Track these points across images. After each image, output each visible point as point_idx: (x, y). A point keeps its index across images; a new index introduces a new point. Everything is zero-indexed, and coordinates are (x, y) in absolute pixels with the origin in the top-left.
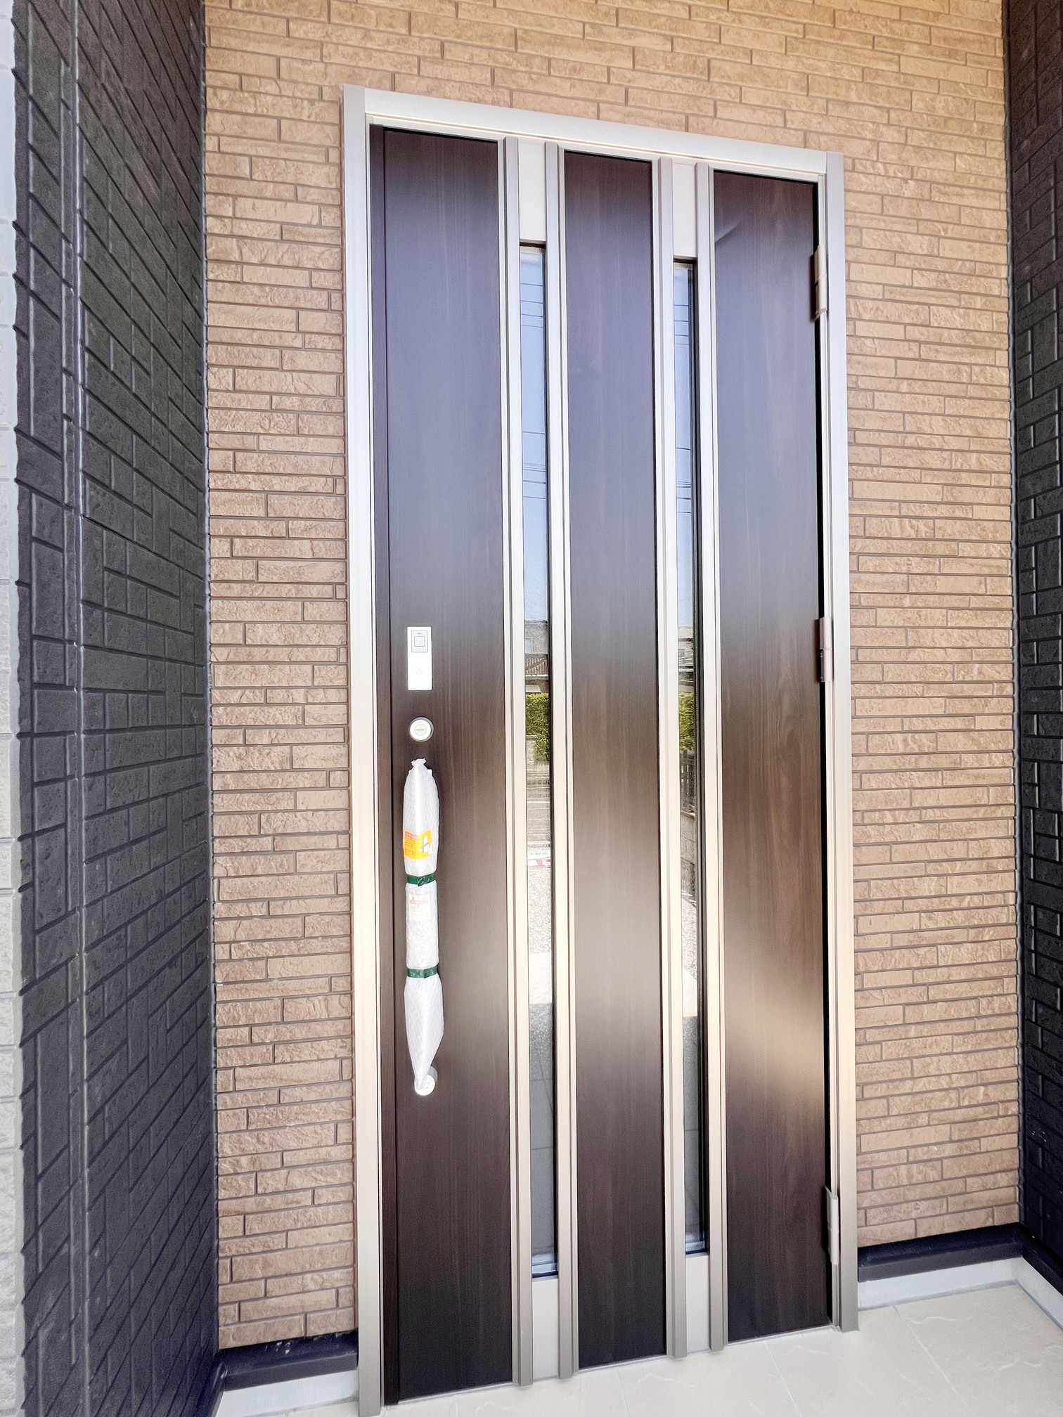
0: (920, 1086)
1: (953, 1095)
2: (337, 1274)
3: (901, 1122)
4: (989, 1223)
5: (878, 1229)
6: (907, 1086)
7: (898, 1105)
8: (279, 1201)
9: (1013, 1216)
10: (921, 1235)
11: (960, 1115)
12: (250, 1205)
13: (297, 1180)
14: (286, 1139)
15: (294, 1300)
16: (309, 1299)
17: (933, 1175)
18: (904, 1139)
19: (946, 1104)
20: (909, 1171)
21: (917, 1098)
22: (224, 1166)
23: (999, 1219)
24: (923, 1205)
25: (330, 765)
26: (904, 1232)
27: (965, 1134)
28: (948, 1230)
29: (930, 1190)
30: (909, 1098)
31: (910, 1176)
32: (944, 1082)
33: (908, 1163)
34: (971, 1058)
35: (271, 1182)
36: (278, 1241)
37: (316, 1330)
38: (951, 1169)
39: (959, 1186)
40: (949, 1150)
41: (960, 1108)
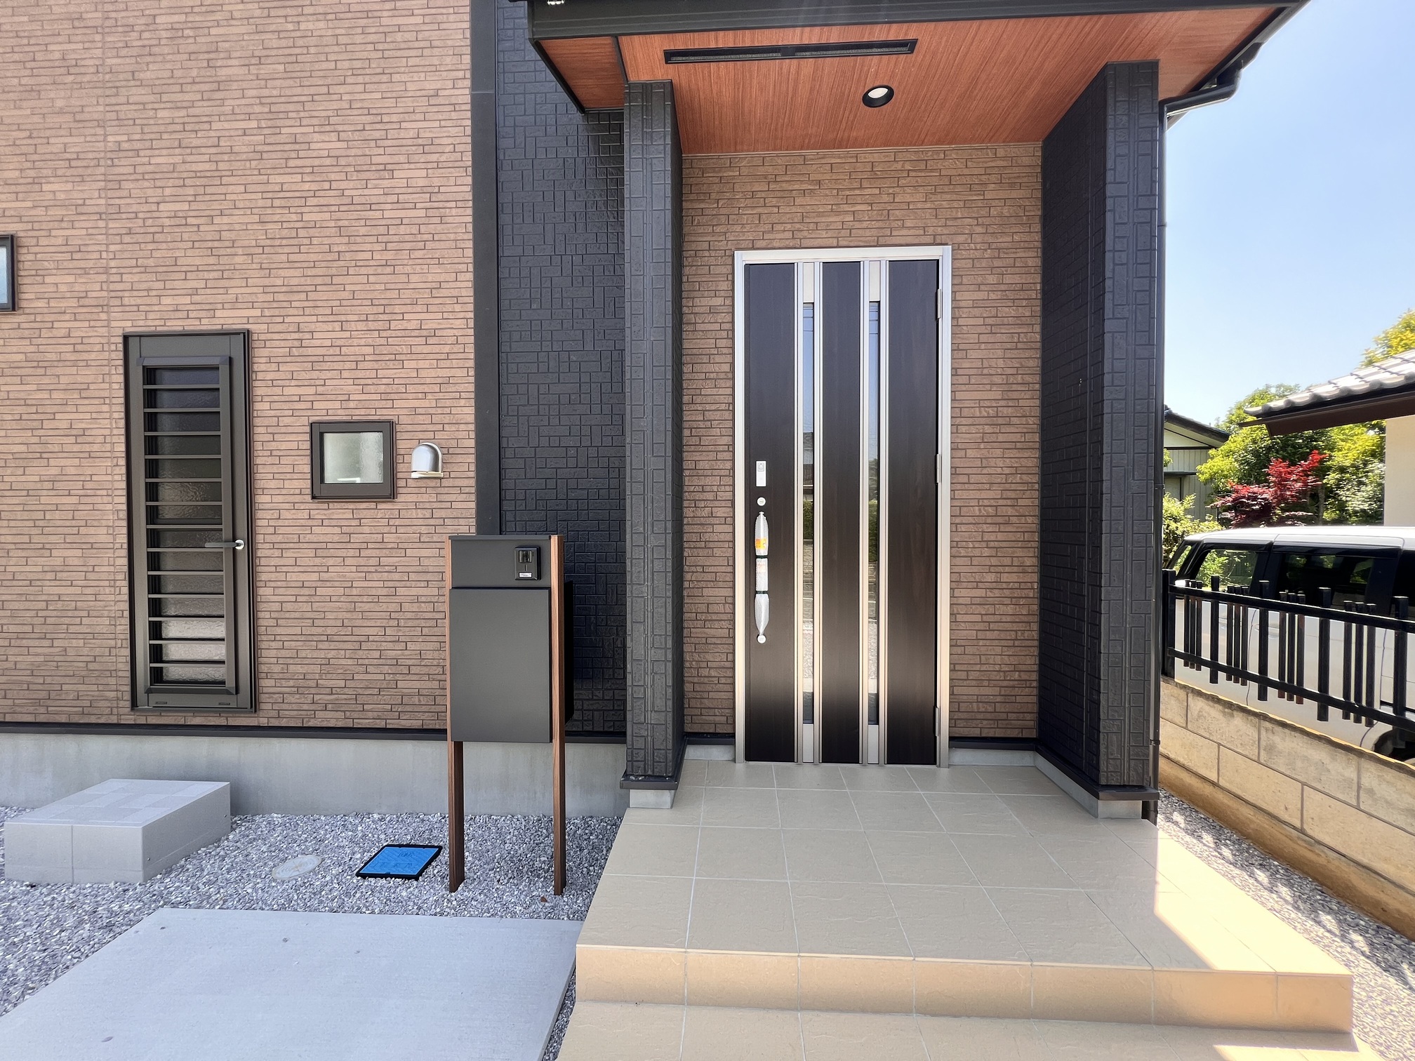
0: (984, 668)
1: (1002, 674)
2: (727, 711)
3: (974, 683)
4: (1020, 736)
5: (961, 729)
6: (978, 667)
7: (972, 675)
8: (706, 680)
9: (1034, 734)
10: (983, 735)
11: (1005, 683)
12: (696, 680)
13: (713, 673)
14: (709, 657)
15: (711, 718)
16: (717, 719)
17: (990, 709)
18: (975, 691)
19: (998, 678)
20: (978, 706)
21: (982, 673)
22: (687, 664)
23: (1026, 734)
24: (985, 722)
25: (726, 515)
26: (975, 733)
27: (1007, 693)
28: (997, 735)
29: (988, 716)
30: (978, 673)
31: (978, 708)
32: (997, 668)
33: (978, 702)
34: (1011, 658)
35: (705, 672)
36: (706, 695)
37: (719, 731)
38: (999, 707)
39: (1004, 716)
40: (999, 699)
41: (1005, 680)
